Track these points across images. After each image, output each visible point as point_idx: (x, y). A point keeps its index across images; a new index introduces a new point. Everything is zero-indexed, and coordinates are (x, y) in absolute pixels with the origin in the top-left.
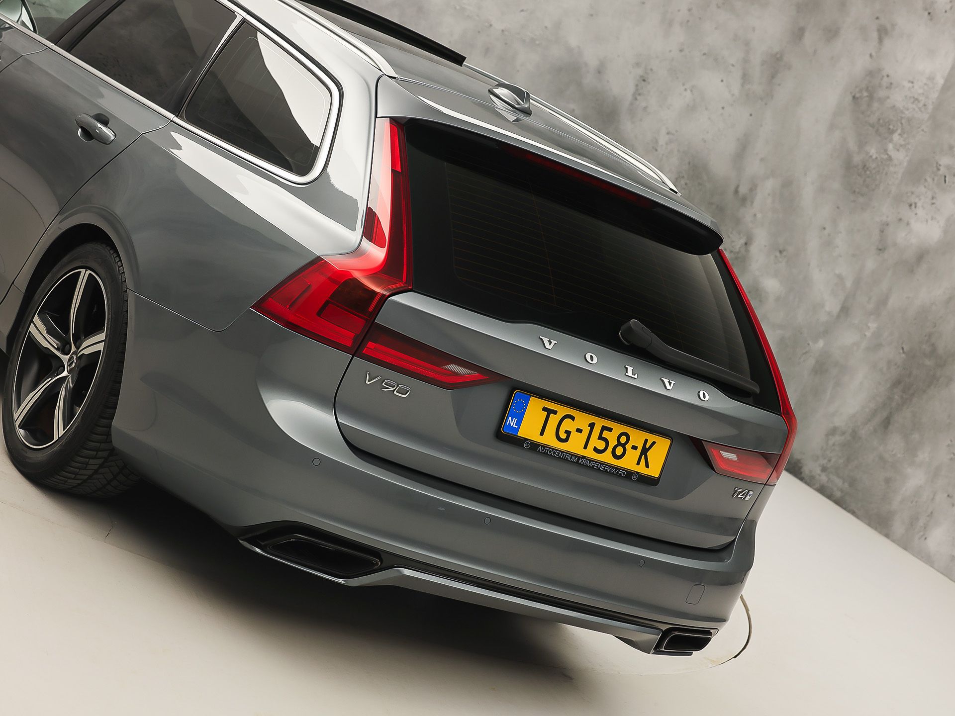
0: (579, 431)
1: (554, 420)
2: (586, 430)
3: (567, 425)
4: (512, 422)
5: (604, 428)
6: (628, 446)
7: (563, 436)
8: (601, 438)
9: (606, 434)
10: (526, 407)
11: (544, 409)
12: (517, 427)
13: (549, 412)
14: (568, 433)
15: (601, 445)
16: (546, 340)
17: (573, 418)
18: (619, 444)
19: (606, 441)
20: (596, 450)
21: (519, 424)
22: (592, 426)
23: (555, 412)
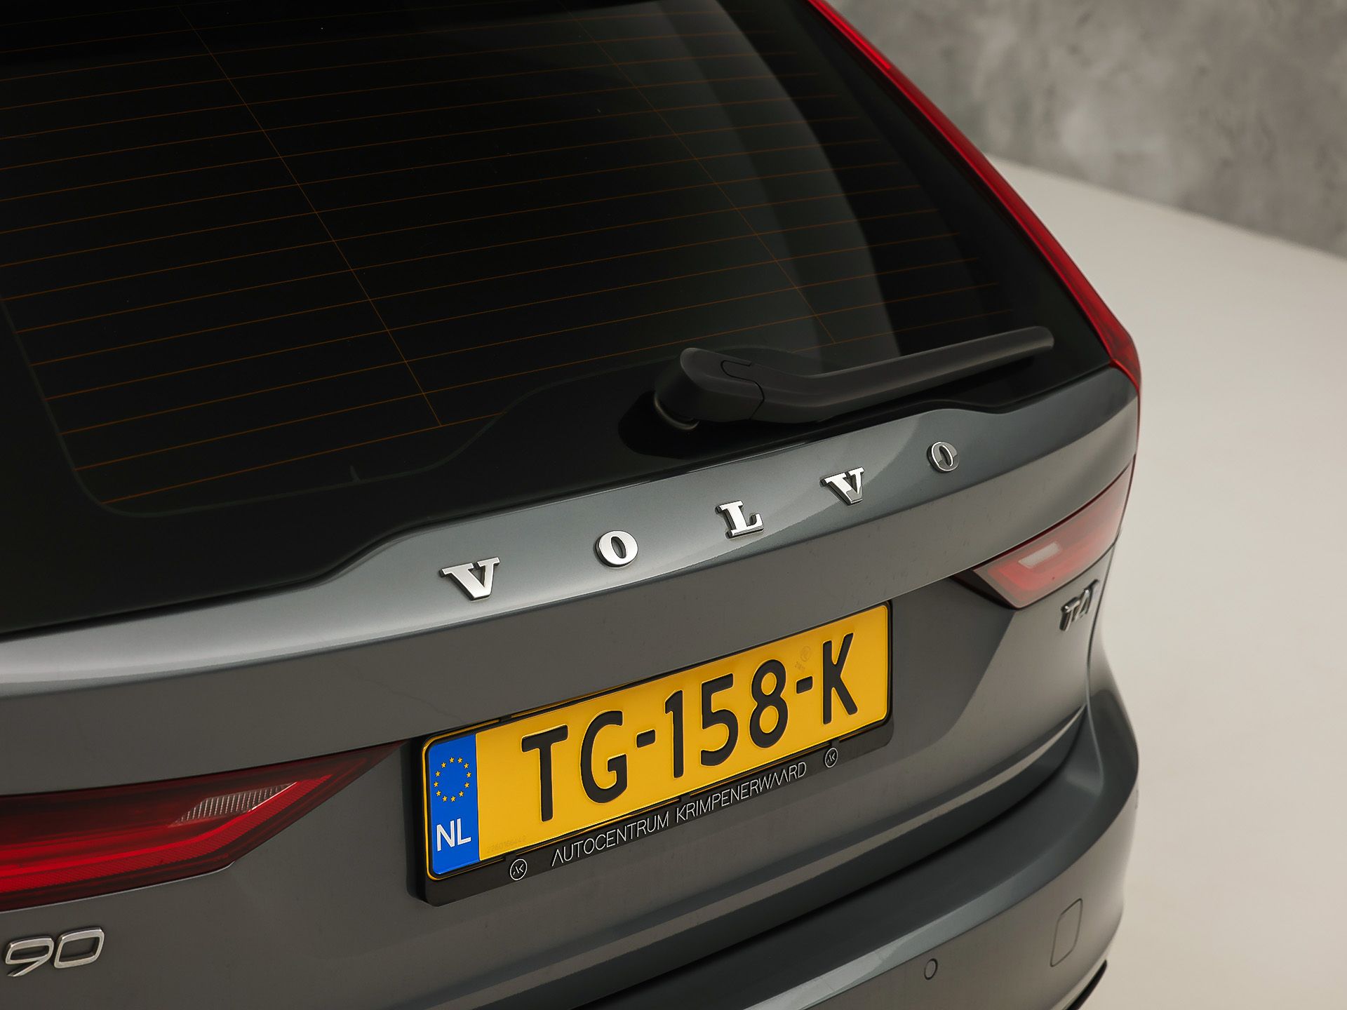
0: (646, 739)
1: (565, 756)
2: (663, 725)
3: (610, 743)
4: (448, 836)
5: (709, 689)
6: (788, 693)
7: (605, 780)
8: (710, 718)
9: (719, 701)
10: (473, 769)
11: (527, 744)
12: (469, 840)
13: (542, 743)
14: (618, 765)
15: (717, 736)
16: (463, 574)
17: (614, 718)
18: (763, 701)
19: (727, 717)
20: (710, 758)
21: (471, 829)
22: (674, 704)
23: (561, 733)
